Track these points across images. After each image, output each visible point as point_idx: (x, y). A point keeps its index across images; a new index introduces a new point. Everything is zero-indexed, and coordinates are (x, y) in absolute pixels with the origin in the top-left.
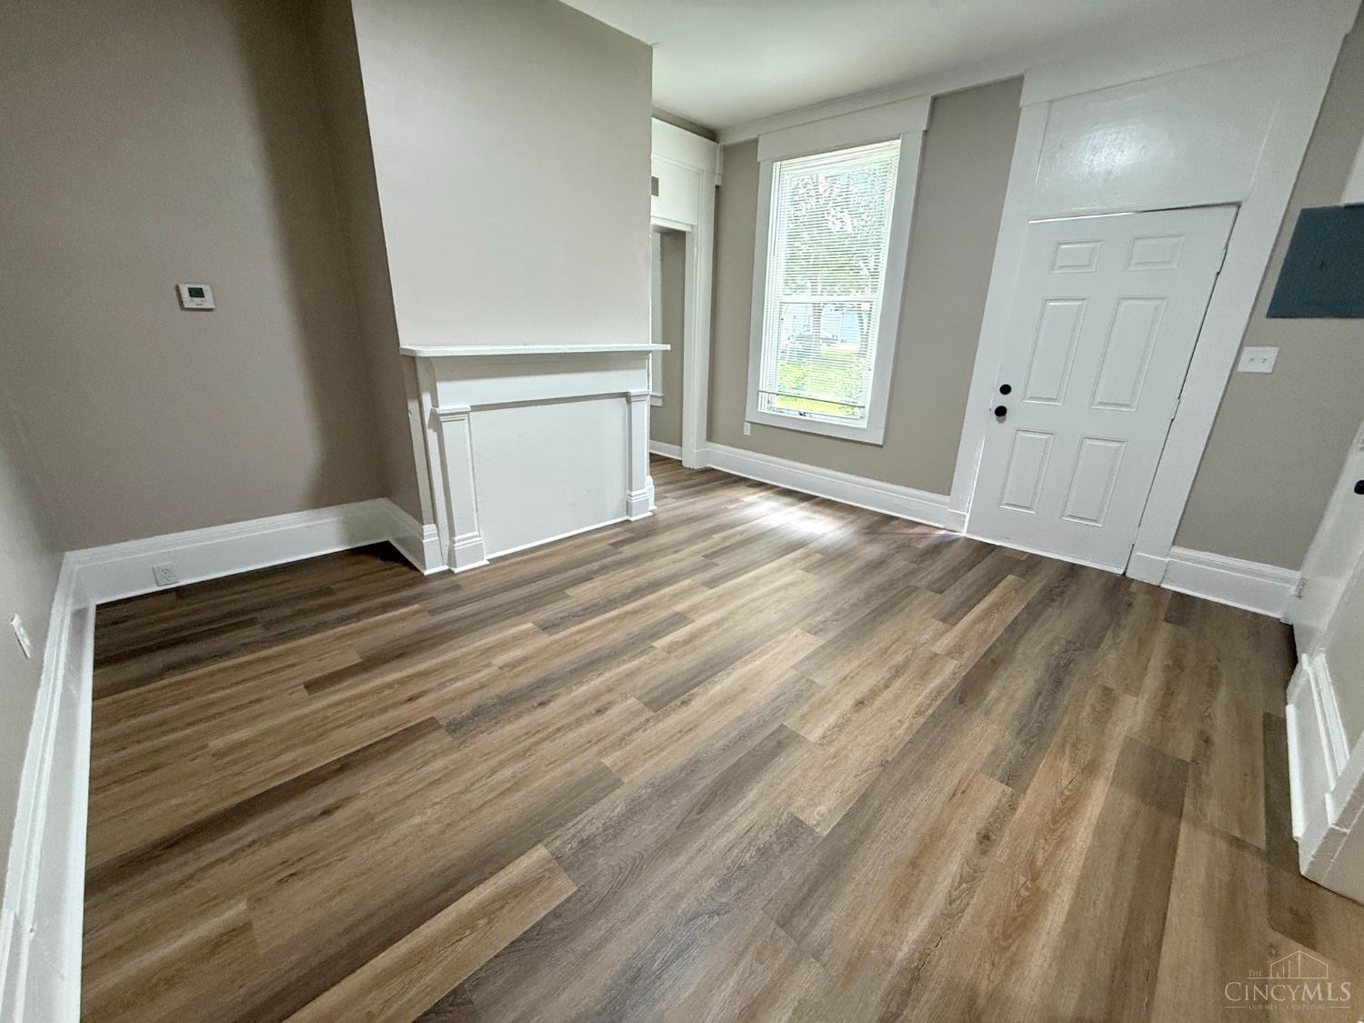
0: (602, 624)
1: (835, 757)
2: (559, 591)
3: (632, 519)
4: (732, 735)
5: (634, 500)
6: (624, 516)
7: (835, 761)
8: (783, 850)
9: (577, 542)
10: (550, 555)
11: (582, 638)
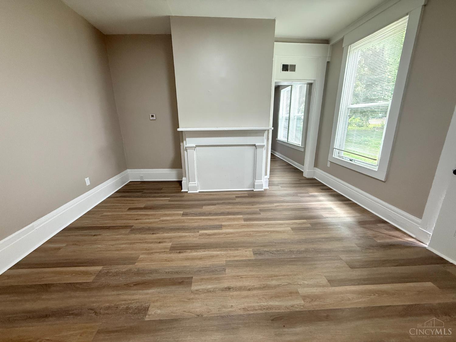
0: (197, 219)
1: (189, 300)
2: (202, 206)
3: (254, 190)
4: (176, 270)
5: (256, 184)
6: (252, 188)
7: (188, 301)
8: (131, 313)
9: (230, 193)
10: (214, 195)
11: (187, 221)
